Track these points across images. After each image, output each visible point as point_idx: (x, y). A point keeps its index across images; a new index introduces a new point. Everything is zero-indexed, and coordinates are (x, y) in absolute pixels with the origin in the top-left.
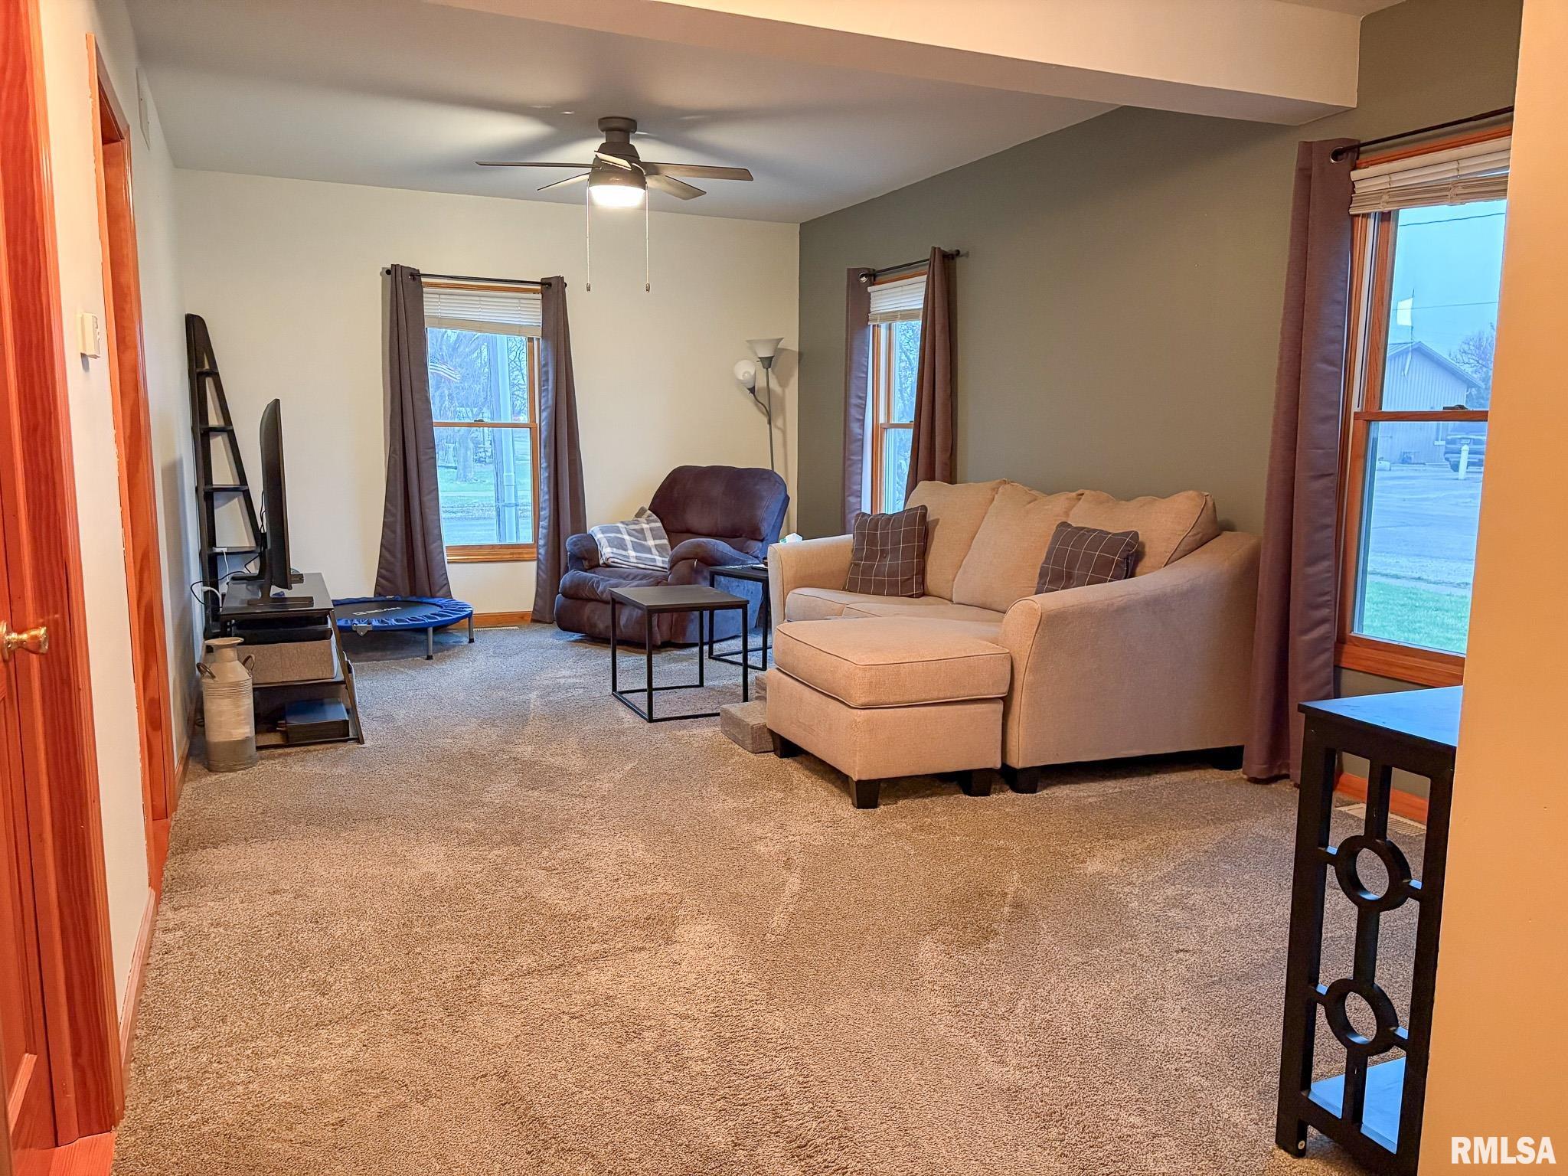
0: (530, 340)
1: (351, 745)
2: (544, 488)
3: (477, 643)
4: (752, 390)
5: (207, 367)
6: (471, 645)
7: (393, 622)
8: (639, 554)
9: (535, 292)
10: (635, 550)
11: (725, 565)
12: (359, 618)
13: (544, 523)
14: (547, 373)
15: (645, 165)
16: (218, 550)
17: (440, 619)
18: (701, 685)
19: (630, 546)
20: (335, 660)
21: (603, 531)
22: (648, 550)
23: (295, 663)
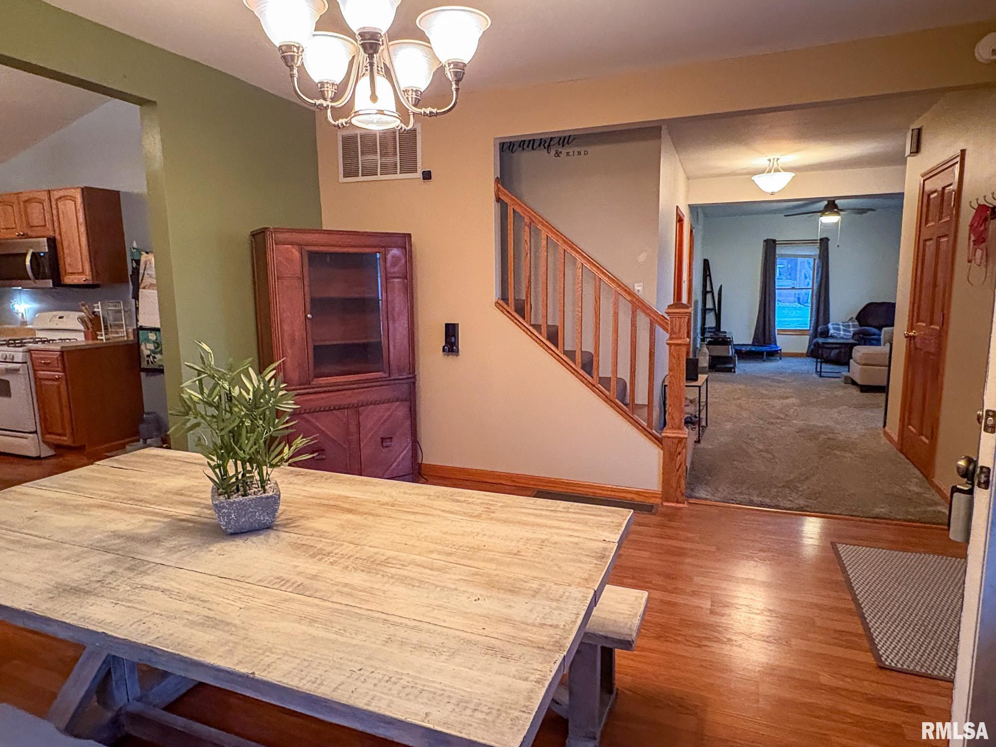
0: (815, 259)
1: (732, 373)
2: (814, 310)
3: (782, 360)
5: (708, 274)
6: (780, 360)
7: (754, 350)
8: (845, 333)
9: (817, 243)
10: (843, 331)
11: (872, 335)
12: (744, 349)
13: (813, 322)
14: (819, 270)
15: (840, 209)
16: (706, 326)
17: (769, 350)
20: (731, 352)
21: (832, 325)
22: (849, 332)
23: (720, 351)
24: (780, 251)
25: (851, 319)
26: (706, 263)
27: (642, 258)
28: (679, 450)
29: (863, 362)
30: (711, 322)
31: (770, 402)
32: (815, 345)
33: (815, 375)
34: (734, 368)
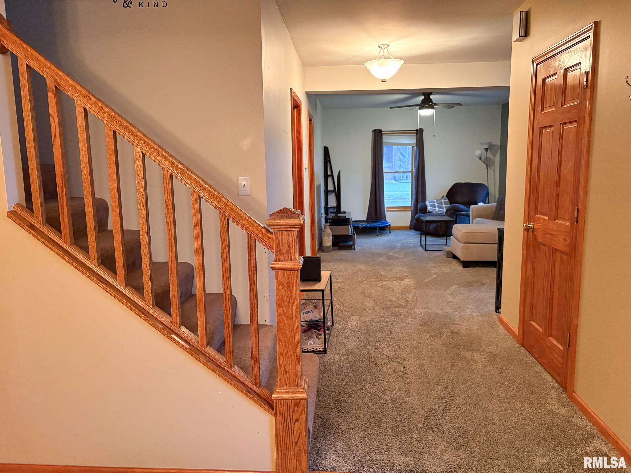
0: (413, 147)
1: (353, 250)
2: (414, 190)
3: (391, 233)
4: (480, 159)
5: (328, 160)
6: (390, 234)
7: (369, 225)
8: (439, 209)
9: (414, 133)
10: (438, 208)
11: (462, 212)
12: (360, 225)
13: (413, 200)
14: (416, 156)
15: (434, 104)
16: (328, 206)
17: (380, 225)
18: (446, 245)
19: (437, 206)
20: (350, 230)
21: (429, 202)
22: (443, 208)
23: (342, 230)
24: (386, 139)
25: (443, 196)
26: (326, 150)
27: (246, 144)
28: (296, 415)
29: (464, 241)
30: (332, 202)
31: (389, 284)
32: (416, 220)
33: (421, 249)
34: (354, 244)
